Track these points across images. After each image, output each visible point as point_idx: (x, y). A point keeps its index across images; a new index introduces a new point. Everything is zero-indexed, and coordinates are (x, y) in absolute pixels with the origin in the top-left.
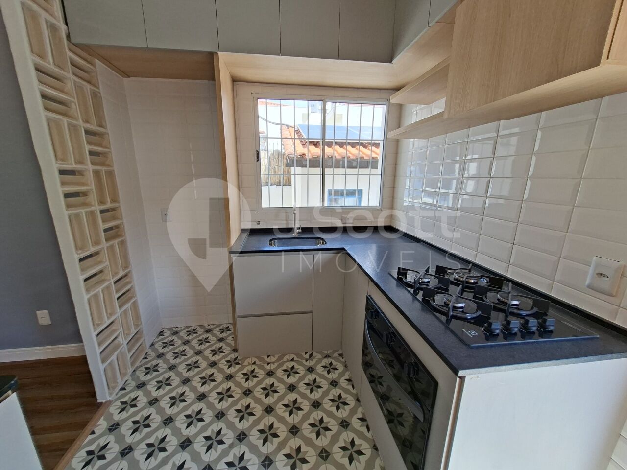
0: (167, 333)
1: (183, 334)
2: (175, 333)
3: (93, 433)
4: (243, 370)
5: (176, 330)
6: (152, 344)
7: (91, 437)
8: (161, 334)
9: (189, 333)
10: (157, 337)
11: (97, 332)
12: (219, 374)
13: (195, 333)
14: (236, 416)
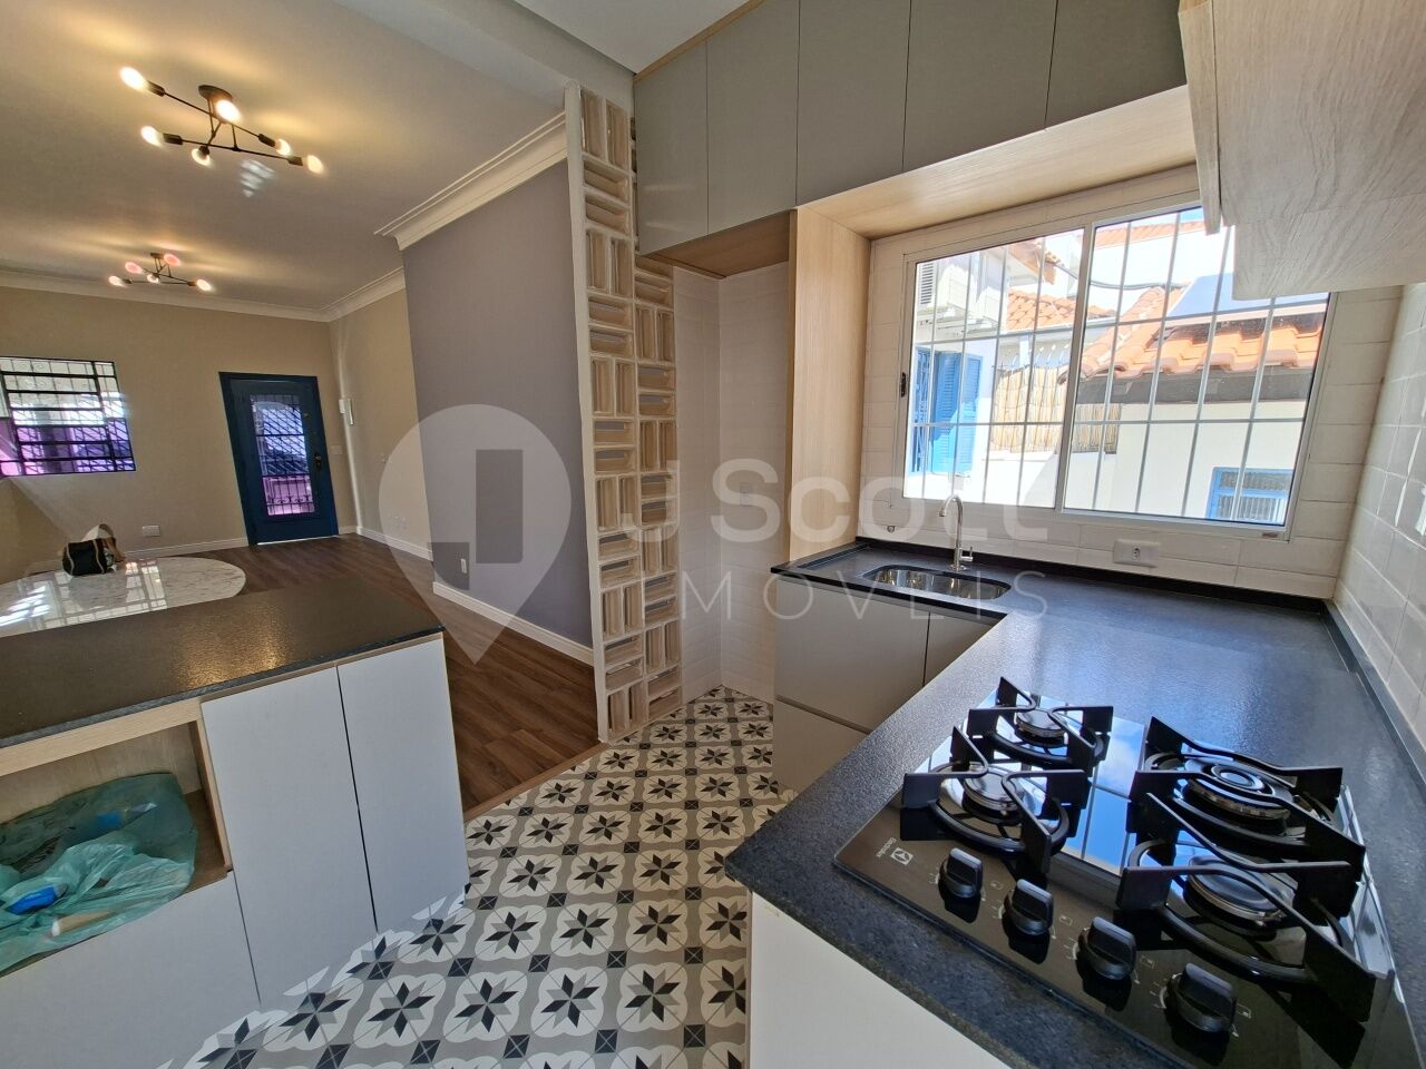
0: (721, 695)
1: (738, 707)
2: (730, 700)
3: (573, 769)
4: (775, 804)
5: (734, 695)
6: (693, 702)
7: (570, 771)
8: (713, 692)
9: (747, 708)
10: (705, 695)
11: (607, 643)
12: (737, 789)
13: (753, 712)
14: (709, 863)
